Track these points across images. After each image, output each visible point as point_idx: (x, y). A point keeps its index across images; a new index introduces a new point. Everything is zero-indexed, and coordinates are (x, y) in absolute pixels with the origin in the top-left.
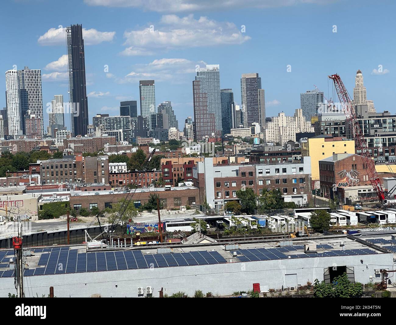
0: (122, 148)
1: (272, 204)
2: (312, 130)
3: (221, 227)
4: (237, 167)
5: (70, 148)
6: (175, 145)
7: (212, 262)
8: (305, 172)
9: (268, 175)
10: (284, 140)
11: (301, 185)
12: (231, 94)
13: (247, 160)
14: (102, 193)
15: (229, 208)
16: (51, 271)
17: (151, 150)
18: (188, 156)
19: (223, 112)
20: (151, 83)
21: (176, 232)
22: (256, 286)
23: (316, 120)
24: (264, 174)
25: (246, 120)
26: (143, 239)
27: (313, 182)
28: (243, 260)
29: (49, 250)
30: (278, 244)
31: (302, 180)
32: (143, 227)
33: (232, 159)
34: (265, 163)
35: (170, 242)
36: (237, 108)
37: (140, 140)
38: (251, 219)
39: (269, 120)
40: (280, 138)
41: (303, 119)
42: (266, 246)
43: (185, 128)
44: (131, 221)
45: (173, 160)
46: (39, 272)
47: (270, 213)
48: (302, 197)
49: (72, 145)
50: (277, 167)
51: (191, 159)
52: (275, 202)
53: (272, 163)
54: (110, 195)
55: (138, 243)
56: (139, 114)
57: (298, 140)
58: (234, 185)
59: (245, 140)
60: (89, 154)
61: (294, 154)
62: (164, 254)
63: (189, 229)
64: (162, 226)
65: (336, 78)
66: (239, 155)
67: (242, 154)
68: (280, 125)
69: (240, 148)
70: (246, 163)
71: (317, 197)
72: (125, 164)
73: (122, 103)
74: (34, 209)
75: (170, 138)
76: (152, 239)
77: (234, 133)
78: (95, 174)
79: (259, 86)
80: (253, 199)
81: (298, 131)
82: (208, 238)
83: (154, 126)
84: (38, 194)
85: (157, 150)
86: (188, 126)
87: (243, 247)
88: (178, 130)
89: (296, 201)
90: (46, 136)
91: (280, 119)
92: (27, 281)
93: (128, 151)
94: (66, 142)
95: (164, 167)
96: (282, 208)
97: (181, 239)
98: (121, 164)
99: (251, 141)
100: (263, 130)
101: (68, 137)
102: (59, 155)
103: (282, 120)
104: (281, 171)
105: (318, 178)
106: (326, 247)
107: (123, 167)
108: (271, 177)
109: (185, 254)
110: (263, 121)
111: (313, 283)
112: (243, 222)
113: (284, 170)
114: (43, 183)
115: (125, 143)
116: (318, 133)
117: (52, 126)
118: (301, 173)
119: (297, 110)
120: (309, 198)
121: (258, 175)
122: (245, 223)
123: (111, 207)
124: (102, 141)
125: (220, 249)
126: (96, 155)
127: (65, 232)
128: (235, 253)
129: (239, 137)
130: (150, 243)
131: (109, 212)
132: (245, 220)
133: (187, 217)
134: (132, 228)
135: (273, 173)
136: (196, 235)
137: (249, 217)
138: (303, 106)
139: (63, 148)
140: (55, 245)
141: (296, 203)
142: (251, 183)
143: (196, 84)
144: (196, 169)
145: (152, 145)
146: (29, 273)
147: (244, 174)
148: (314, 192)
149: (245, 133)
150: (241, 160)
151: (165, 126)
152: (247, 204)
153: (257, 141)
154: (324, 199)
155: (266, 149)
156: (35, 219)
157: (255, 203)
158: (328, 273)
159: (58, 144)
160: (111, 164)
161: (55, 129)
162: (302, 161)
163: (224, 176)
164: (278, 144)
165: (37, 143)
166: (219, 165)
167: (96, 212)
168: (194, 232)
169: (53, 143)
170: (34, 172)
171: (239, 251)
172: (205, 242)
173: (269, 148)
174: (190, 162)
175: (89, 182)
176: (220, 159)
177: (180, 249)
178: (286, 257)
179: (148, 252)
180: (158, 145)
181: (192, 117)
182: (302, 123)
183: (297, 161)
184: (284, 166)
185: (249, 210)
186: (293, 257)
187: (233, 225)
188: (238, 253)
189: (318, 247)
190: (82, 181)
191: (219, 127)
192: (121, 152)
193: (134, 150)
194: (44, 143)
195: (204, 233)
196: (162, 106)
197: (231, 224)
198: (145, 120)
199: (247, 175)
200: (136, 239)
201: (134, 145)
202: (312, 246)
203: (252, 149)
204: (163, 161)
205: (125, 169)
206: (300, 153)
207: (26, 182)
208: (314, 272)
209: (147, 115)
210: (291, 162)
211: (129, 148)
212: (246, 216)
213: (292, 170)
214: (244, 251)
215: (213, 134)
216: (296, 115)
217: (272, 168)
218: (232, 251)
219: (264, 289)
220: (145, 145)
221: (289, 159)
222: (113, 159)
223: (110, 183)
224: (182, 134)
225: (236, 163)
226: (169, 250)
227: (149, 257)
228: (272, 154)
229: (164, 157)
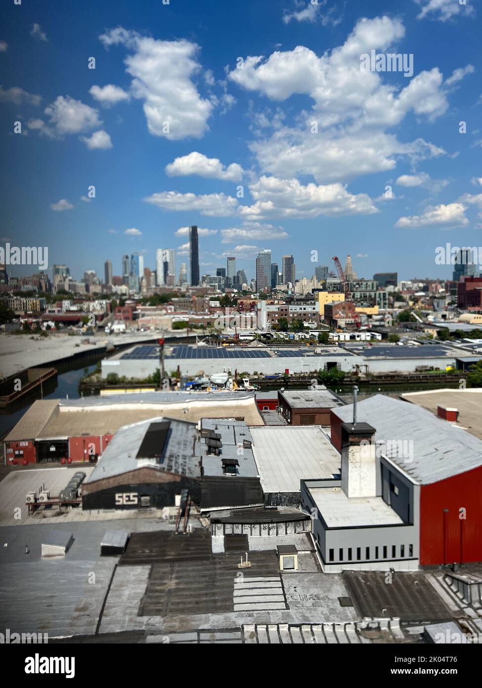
0: (217, 294)
1: (297, 326)
2: (321, 287)
3: (269, 338)
4: (279, 306)
5: (189, 292)
6: (245, 293)
7: (264, 357)
8: (316, 310)
9: (295, 311)
10: (305, 293)
11: (313, 317)
12: (277, 266)
13: (284, 303)
14: (206, 317)
15: (274, 328)
16: (178, 357)
17: (233, 295)
18: (252, 299)
19: (272, 276)
20: (233, 259)
21: (244, 340)
22: (287, 371)
23: (324, 282)
24: (293, 311)
25: (284, 281)
26: (227, 343)
27: (320, 316)
28: (280, 356)
29: (177, 346)
30: (300, 349)
31: (314, 314)
32: (227, 336)
33: (276, 302)
34: (294, 304)
35: (241, 345)
36: (280, 274)
37: (227, 290)
38: (285, 334)
39: (297, 281)
40: (303, 292)
41: (316, 281)
42: (293, 349)
43: (251, 284)
44: (221, 332)
45: (244, 301)
46: (172, 357)
47: (296, 332)
48: (314, 324)
49: (191, 291)
50: (301, 307)
51: (254, 301)
52: (299, 326)
53: (298, 304)
54: (210, 319)
55: (224, 345)
56: (226, 276)
57: (313, 292)
58: (277, 315)
59: (283, 292)
60: (199, 296)
61: (310, 300)
62: (238, 351)
63: (251, 338)
64: (237, 336)
65: (336, 259)
66: (280, 300)
67: (282, 299)
68: (303, 284)
69: (281, 296)
70: (284, 304)
71: (322, 324)
72: (218, 302)
73: (218, 269)
74: (170, 325)
75: (243, 289)
76: (231, 343)
77: (277, 288)
78: (203, 307)
79: (293, 262)
80: (287, 324)
81: (313, 288)
82: (262, 344)
83: (234, 282)
84: (172, 316)
85: (236, 295)
86: (252, 283)
87: (281, 349)
88: (247, 285)
89: (310, 326)
90: (177, 286)
91: (303, 281)
92: (166, 361)
93: (220, 295)
94: (187, 289)
95: (239, 305)
96: (302, 329)
97: (247, 343)
98: (216, 302)
99: (287, 292)
100: (293, 287)
101: (188, 286)
102: (183, 296)
103: (305, 282)
104: (303, 309)
105: (323, 314)
106: (326, 351)
107: (217, 304)
108: (297, 312)
109: (249, 351)
110: (294, 281)
111: (318, 371)
112: (281, 336)
113: (305, 309)
114: (175, 310)
115: (219, 291)
116: (324, 289)
117: (180, 280)
118: (314, 311)
119: (313, 276)
120: (318, 324)
121: (290, 311)
122: (282, 336)
123: (210, 325)
124: (207, 289)
125: (268, 350)
126: (203, 297)
127: (186, 337)
128: (276, 352)
129: (280, 290)
130: (231, 345)
131: (209, 327)
132: (282, 335)
133: (251, 332)
134: (221, 336)
135: (298, 310)
136: (255, 341)
137: (284, 333)
138: (317, 274)
139: (185, 292)
140: (180, 344)
141: (310, 327)
142: (286, 315)
143: (258, 260)
144: (256, 306)
145: (233, 293)
146: (167, 357)
147: (282, 310)
148: (320, 321)
149: (283, 288)
150: (281, 302)
151: (240, 283)
152: (283, 326)
153: (290, 292)
154: (326, 325)
155: (295, 297)
156: (170, 329)
157: (288, 326)
158: (326, 365)
159: (183, 290)
160: (211, 302)
161: (182, 281)
162: (314, 304)
163: (271, 311)
164: (301, 294)
165: (172, 289)
166: (269, 304)
167: (202, 327)
168: (254, 340)
169: (180, 289)
170: (170, 305)
171: (278, 351)
172: (260, 345)
173: (297, 296)
174: (253, 302)
175: (199, 311)
176: (270, 302)
177: (246, 349)
178: (304, 356)
179: (229, 350)
180: (236, 292)
181: (255, 278)
182: (315, 283)
183: (311, 304)
184: (305, 307)
185: (284, 329)
186: (308, 356)
187: (275, 337)
188: (278, 352)
189: (322, 351)
190: (195, 311)
191: (270, 284)
192: (217, 296)
193: (224, 295)
194: (176, 289)
195: (260, 341)
196: (239, 272)
197: (274, 337)
198: (230, 279)
199: (284, 310)
200: (223, 342)
201: (224, 292)
202: (318, 350)
203: (287, 297)
204: (239, 301)
205: (218, 305)
206: (313, 300)
207: (166, 309)
208: (319, 365)
209: (231, 276)
210: (308, 304)
211: (221, 294)
212: (282, 333)
213: (309, 309)
214: (281, 352)
215: (266, 288)
216: (312, 279)
217: (298, 307)
218: (274, 351)
219: (291, 372)
220: (229, 293)
221: (308, 303)
222: (212, 299)
223: (210, 312)
224: (249, 287)
225: (278, 304)
226: (240, 349)
227: (230, 352)
228: (298, 300)
229: (239, 299)
